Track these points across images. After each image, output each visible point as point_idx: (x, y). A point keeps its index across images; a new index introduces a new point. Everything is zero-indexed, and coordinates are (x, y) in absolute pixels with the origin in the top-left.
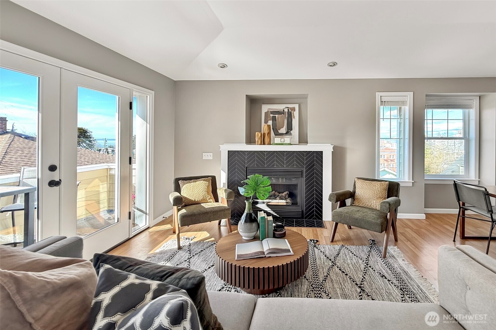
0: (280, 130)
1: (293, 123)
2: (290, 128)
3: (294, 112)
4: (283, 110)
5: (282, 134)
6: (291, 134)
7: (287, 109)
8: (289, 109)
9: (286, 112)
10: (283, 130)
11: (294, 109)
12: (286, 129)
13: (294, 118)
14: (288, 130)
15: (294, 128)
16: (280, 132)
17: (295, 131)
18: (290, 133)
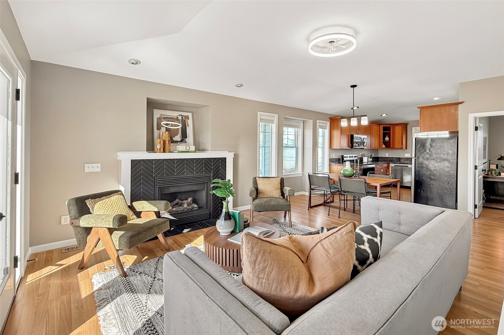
0: (174, 137)
1: (187, 131)
2: (184, 135)
3: (188, 120)
4: (177, 117)
5: (177, 142)
6: (186, 142)
7: (181, 116)
8: (183, 117)
9: (180, 120)
10: (178, 138)
11: (187, 117)
12: (180, 137)
13: (188, 126)
14: (183, 138)
15: (189, 136)
16: (175, 139)
17: (190, 139)
18: (184, 140)
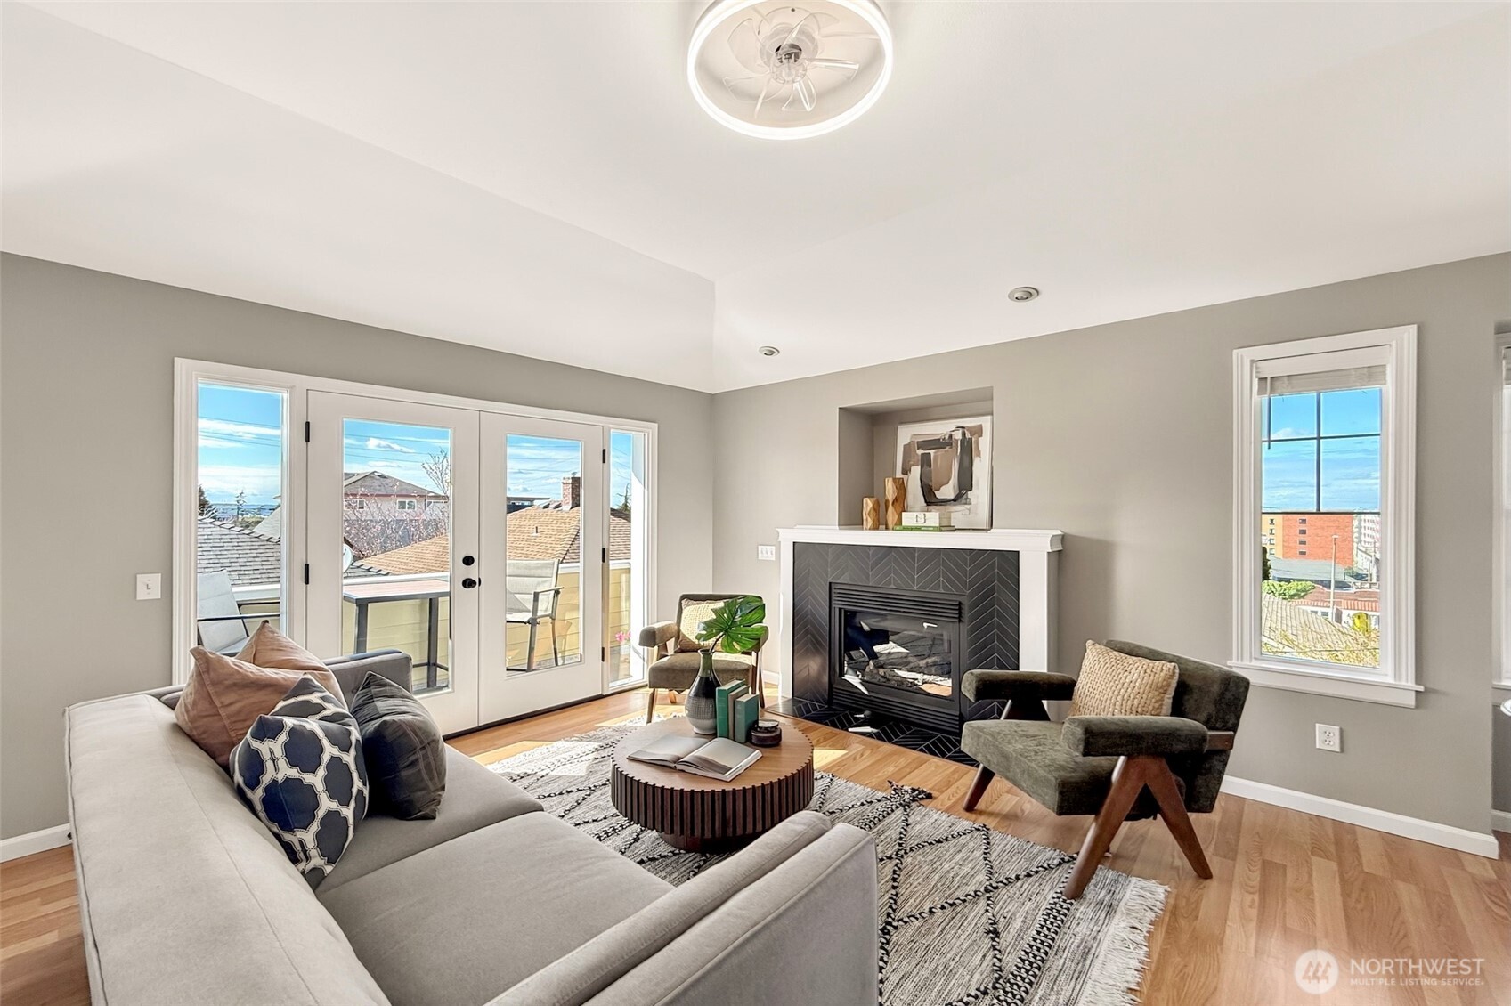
0: (938, 490)
1: (974, 469)
2: (966, 484)
3: (980, 439)
4: (951, 436)
5: (944, 502)
6: (968, 502)
7: (960, 431)
8: (966, 432)
9: (957, 440)
10: (947, 491)
11: (978, 431)
12: (954, 487)
13: (979, 454)
14: (960, 490)
15: (978, 485)
16: (939, 495)
17: (980, 491)
18: (965, 497)
